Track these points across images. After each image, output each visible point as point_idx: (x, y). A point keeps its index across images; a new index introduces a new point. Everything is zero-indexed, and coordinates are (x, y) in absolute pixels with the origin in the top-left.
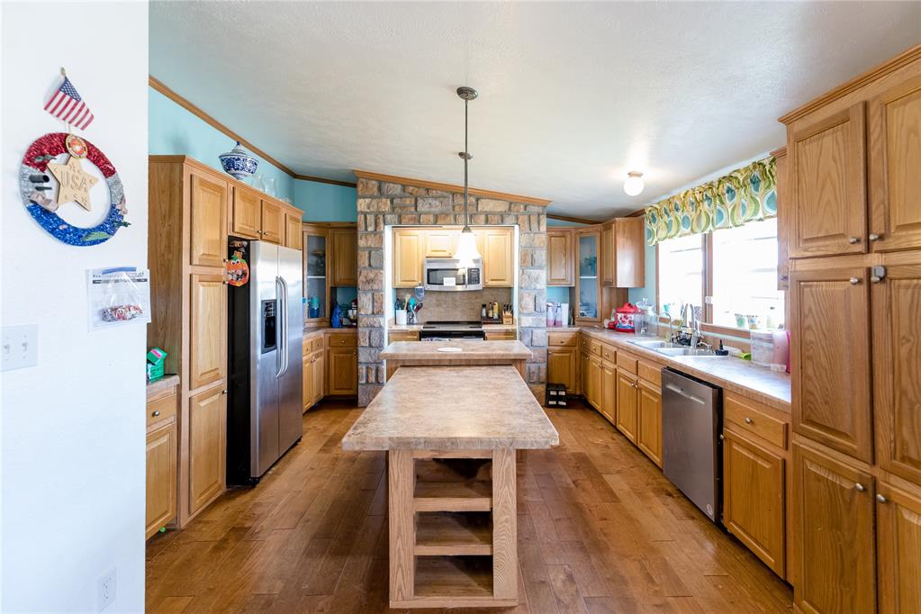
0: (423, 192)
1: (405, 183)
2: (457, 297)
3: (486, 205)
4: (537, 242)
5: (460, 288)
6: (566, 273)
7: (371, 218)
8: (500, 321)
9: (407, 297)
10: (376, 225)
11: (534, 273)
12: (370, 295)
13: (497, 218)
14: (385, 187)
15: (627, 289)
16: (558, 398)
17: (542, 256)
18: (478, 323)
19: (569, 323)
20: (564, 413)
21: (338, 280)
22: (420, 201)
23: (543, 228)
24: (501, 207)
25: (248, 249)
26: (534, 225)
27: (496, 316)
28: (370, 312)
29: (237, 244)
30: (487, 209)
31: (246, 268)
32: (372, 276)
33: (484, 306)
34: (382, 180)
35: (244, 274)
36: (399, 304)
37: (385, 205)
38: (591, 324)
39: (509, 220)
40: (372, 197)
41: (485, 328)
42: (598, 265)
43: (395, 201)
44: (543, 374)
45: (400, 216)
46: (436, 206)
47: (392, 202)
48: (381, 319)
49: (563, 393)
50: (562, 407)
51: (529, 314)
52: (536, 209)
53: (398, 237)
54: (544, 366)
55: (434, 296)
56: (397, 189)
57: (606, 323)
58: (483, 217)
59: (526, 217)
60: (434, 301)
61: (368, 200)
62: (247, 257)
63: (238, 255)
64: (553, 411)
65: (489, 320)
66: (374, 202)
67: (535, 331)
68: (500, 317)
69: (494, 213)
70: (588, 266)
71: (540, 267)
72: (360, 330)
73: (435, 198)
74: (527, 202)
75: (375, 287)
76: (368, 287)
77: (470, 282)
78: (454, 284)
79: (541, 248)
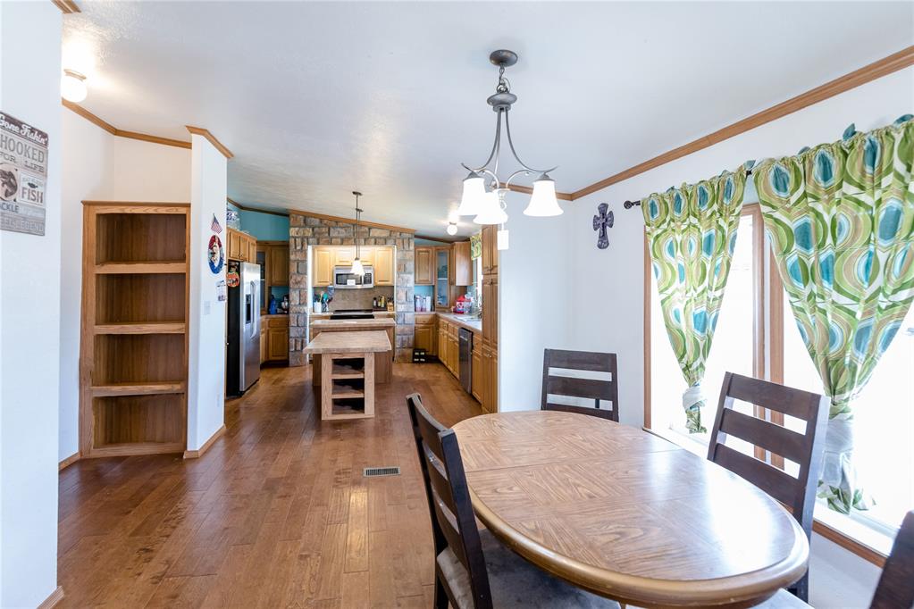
0: (334, 224)
1: (322, 218)
2: (357, 293)
3: (375, 233)
4: (408, 257)
5: (359, 287)
6: (427, 276)
7: (299, 241)
8: (385, 309)
9: (322, 294)
10: (302, 245)
11: (406, 276)
12: (298, 292)
13: (382, 241)
14: (308, 220)
15: (466, 286)
16: (420, 357)
17: (411, 266)
18: (371, 311)
19: (431, 310)
20: (423, 366)
21: (274, 281)
22: (332, 230)
23: (412, 248)
24: (385, 234)
25: (239, 266)
26: (406, 246)
27: (383, 306)
28: (298, 303)
29: (233, 264)
30: (376, 235)
31: (238, 277)
32: (299, 279)
33: (375, 299)
34: (306, 216)
35: (237, 280)
36: (316, 298)
37: (309, 232)
38: (445, 309)
39: (390, 242)
40: (300, 227)
41: (374, 313)
42: (446, 271)
43: (316, 229)
44: (411, 342)
45: (318, 240)
46: (343, 233)
47: (313, 230)
48: (305, 308)
49: (423, 354)
50: (422, 362)
51: (403, 303)
52: (408, 235)
53: (316, 253)
54: (412, 337)
55: (341, 292)
56: (317, 221)
57: (453, 308)
58: (373, 240)
59: (401, 241)
60: (341, 296)
61: (297, 229)
62: (238, 271)
63: (233, 269)
64: (417, 366)
65: (378, 308)
66: (301, 230)
67: (406, 314)
68: (386, 306)
69: (380, 238)
70: (440, 273)
71: (410, 273)
72: (291, 315)
73: (342, 228)
74: (402, 231)
75: (302, 286)
76: (296, 286)
77: (365, 283)
78: (354, 284)
79: (410, 260)
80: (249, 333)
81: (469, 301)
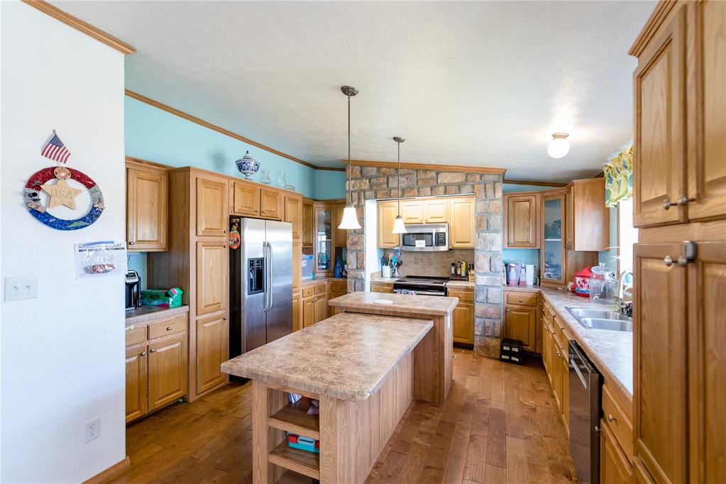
0: (392, 171)
1: (379, 165)
2: (432, 256)
3: (445, 178)
4: (492, 208)
5: (431, 249)
6: (525, 234)
7: (355, 195)
8: (466, 278)
9: (391, 256)
10: (359, 199)
11: (489, 236)
12: (355, 254)
13: (454, 188)
14: (365, 170)
15: (597, 252)
16: (511, 353)
17: (497, 221)
18: (447, 279)
19: (535, 284)
20: (516, 369)
21: (339, 242)
22: (391, 179)
23: (499, 195)
24: (459, 178)
25: (239, 224)
26: (490, 193)
27: (463, 274)
28: (355, 267)
29: (234, 220)
30: (446, 181)
31: (239, 236)
32: (356, 239)
33: (453, 264)
34: (363, 165)
35: (238, 240)
36: (385, 261)
37: (365, 184)
38: (555, 287)
39: (466, 190)
40: (356, 179)
41: (449, 284)
42: (560, 229)
43: (372, 180)
44: (498, 330)
45: (376, 193)
46: (404, 182)
47: (370, 181)
48: (363, 273)
49: (516, 350)
50: (514, 362)
51: (485, 274)
52: (491, 178)
53: (381, 208)
54: (499, 323)
55: (413, 255)
56: (373, 171)
57: (570, 284)
58: (442, 189)
59: (482, 186)
60: (413, 259)
61: (353, 182)
62: (239, 230)
63: (235, 227)
64: (503, 365)
65: (457, 277)
66: (358, 182)
67: (490, 289)
68: (467, 274)
69: (451, 185)
70: (549, 232)
71: (496, 231)
72: (348, 280)
73: (402, 175)
74: (483, 172)
75: (358, 248)
76: (353, 248)
77: (437, 244)
78: (424, 246)
79: (496, 213)
80: (262, 305)
81: (601, 277)
